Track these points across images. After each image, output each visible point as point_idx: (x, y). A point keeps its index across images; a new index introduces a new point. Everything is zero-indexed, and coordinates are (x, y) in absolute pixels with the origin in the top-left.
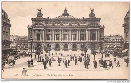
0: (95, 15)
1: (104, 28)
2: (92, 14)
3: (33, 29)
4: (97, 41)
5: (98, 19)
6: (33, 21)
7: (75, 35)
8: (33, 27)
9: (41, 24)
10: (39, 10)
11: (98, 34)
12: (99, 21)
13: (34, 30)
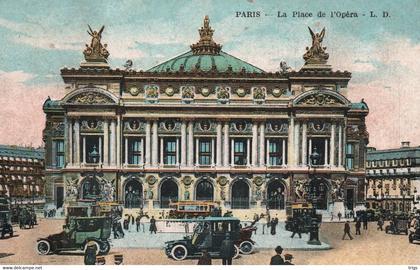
0: (326, 57)
1: (366, 114)
2: (316, 53)
3: (70, 113)
4: (334, 168)
5: (338, 74)
6: (66, 80)
7: (244, 141)
8: (67, 108)
9: (101, 95)
10: (93, 34)
11: (337, 140)
12: (345, 83)
13: (73, 120)
